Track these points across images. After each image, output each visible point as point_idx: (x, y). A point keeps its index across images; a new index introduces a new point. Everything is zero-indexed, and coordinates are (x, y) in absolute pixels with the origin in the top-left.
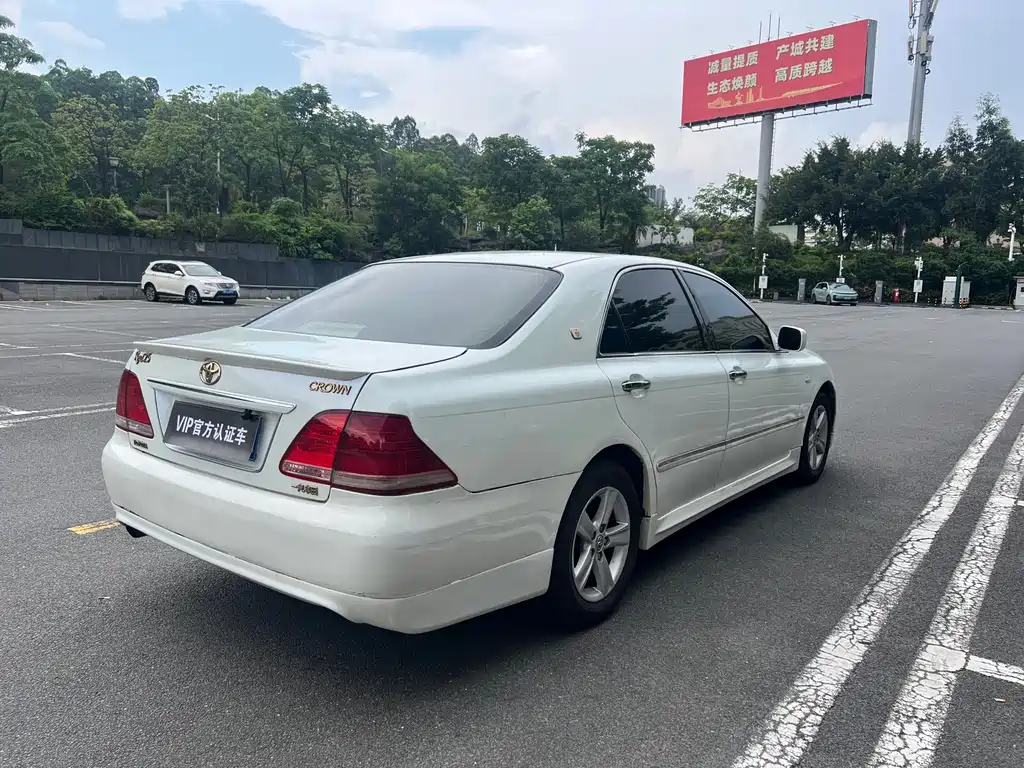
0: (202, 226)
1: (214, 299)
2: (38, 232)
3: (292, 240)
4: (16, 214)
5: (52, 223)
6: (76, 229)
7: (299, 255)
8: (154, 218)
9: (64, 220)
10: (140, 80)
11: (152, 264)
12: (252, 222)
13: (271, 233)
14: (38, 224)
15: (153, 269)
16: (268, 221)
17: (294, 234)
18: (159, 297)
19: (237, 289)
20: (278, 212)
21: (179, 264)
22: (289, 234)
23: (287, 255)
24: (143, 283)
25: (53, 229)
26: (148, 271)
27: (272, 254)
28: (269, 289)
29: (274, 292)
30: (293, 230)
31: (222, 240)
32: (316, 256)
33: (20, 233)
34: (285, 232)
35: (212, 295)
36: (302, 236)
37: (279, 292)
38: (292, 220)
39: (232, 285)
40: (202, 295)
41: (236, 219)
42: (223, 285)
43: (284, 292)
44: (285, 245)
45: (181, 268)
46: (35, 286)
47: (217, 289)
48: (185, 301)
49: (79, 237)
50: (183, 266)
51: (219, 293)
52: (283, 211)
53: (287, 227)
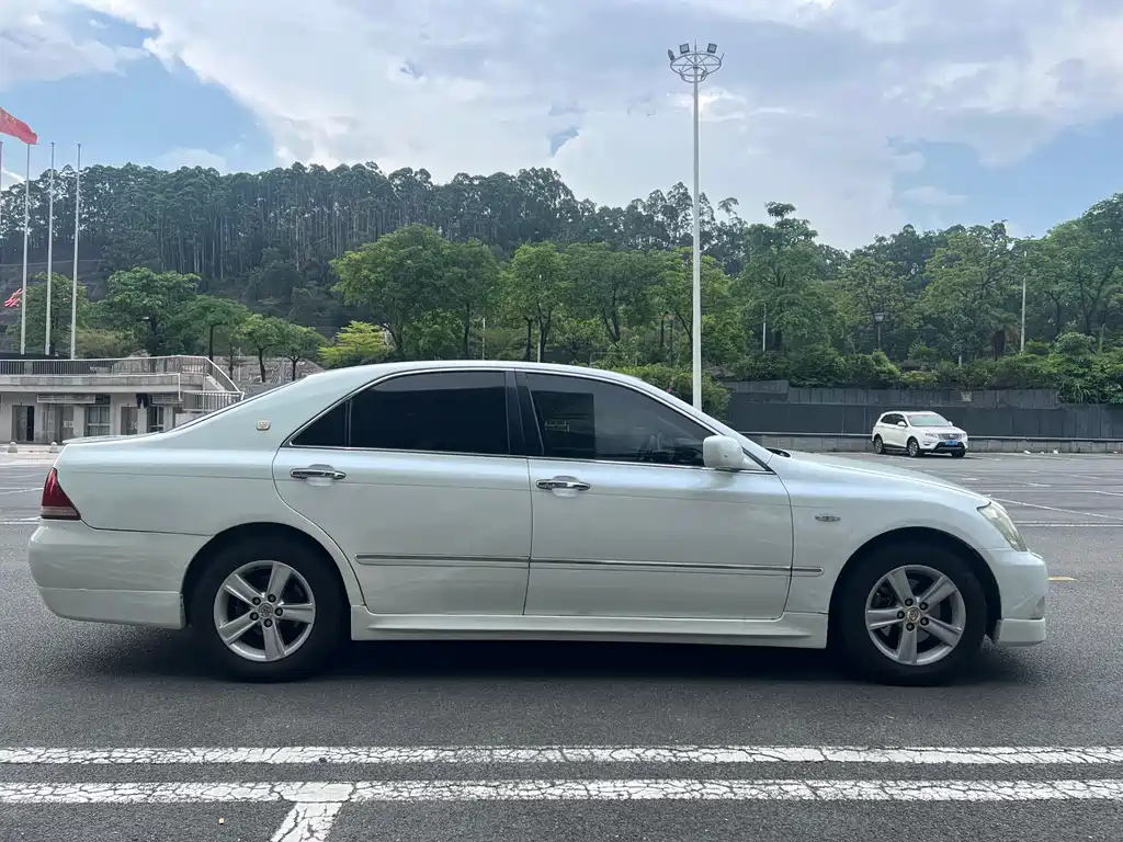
0: (968, 374)
1: (935, 450)
2: (801, 390)
3: (1078, 383)
4: (785, 376)
5: (814, 381)
6: (838, 385)
7: (1088, 400)
8: (918, 369)
9: (825, 376)
10: (986, 229)
11: (883, 415)
12: (1026, 365)
13: (1050, 375)
14: (802, 383)
15: (882, 421)
16: (1050, 363)
17: (1083, 375)
18: (887, 450)
19: (964, 439)
20: (1066, 349)
21: (905, 414)
22: (1077, 376)
23: (1072, 401)
24: (874, 435)
25: (815, 386)
26: (879, 423)
27: (1048, 401)
28: (1028, 441)
29: (1036, 445)
30: (1081, 371)
31: (992, 388)
32: (1113, 401)
33: (785, 391)
34: (1069, 373)
35: (932, 446)
36: (1094, 377)
37: (1044, 445)
38: (1081, 358)
39: (957, 436)
40: (922, 446)
41: (1007, 363)
42: (946, 436)
43: (1051, 445)
44: (1067, 389)
45: (906, 419)
46: (775, 439)
47: (938, 440)
48: (906, 453)
49: (839, 392)
50: (909, 417)
51: (940, 445)
52: (1072, 349)
53: (1073, 367)
